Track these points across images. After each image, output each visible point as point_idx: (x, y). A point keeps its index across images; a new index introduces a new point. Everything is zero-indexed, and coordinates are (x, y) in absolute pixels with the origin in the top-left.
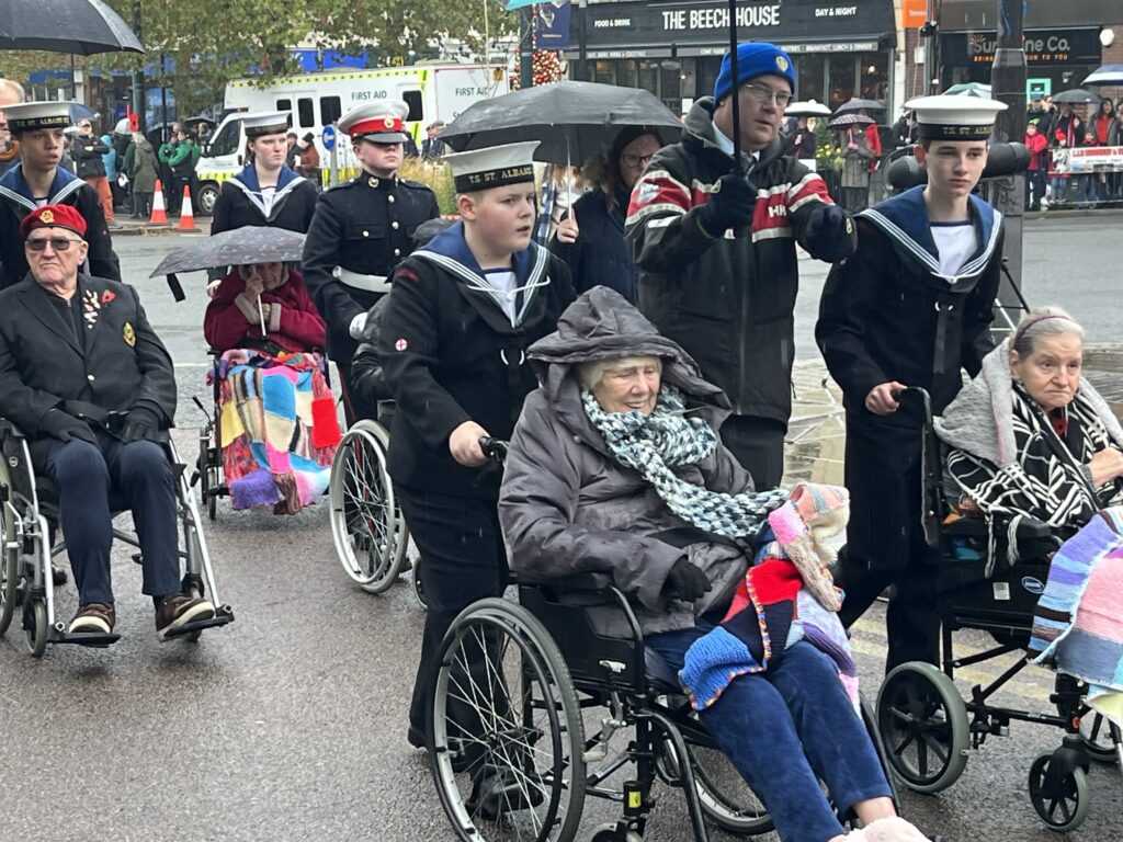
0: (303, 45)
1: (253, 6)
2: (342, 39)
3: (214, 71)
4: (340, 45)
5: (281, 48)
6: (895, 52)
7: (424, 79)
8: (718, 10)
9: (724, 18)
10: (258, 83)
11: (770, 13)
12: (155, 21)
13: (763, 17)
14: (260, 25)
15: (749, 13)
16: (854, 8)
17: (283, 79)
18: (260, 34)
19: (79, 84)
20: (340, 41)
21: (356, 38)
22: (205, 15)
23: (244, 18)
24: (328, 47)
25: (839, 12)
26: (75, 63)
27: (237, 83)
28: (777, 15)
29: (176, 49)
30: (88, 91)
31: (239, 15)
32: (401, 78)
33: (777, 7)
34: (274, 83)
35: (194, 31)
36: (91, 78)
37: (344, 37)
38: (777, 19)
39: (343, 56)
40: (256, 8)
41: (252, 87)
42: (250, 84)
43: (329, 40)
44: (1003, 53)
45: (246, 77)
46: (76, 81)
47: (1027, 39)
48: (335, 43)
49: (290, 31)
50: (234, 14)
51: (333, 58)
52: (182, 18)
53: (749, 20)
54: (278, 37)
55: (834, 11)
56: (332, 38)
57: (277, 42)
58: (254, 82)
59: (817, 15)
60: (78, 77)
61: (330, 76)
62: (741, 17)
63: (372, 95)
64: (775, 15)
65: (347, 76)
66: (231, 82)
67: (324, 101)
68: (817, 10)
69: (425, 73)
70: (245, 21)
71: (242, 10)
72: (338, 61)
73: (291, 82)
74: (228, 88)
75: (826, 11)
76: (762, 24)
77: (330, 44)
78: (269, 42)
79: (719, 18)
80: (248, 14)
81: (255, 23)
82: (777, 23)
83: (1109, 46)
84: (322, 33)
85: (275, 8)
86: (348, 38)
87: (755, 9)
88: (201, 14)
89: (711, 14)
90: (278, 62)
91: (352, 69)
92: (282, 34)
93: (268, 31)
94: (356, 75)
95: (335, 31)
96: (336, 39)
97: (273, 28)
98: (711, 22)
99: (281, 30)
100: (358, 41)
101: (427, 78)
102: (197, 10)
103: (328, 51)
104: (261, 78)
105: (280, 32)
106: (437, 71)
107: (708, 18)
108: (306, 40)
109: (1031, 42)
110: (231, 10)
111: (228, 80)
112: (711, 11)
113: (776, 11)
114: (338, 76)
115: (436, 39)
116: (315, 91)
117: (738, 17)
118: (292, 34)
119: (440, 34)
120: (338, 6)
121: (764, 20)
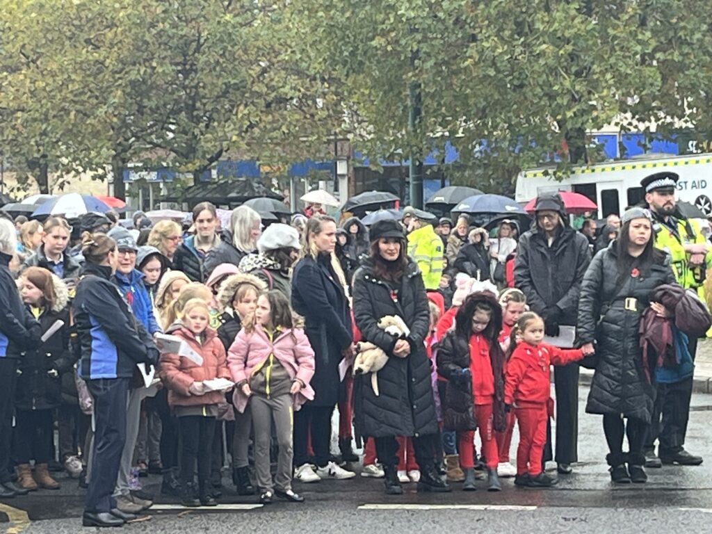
0: (608, 129)
1: (551, 86)
2: (650, 121)
3: (505, 161)
4: (648, 128)
5: (581, 131)
10: (555, 173)
12: (439, 104)
14: (560, 106)
17: (584, 168)
18: (559, 117)
19: (343, 176)
20: (647, 124)
21: (669, 119)
22: (496, 97)
23: (540, 99)
24: (634, 130)
26: (339, 153)
27: (530, 173)
29: (460, 135)
30: (353, 183)
31: (534, 95)
34: (573, 172)
35: (482, 114)
36: (356, 169)
37: (653, 118)
39: (651, 140)
40: (556, 88)
41: (548, 177)
42: (546, 174)
43: (635, 122)
45: (540, 166)
46: (339, 172)
48: (642, 126)
49: (595, 114)
50: (529, 95)
51: (640, 144)
54: (580, 120)
56: (639, 120)
57: (579, 125)
58: (551, 171)
60: (342, 168)
63: (689, 185)
66: (523, 173)
67: (630, 191)
70: (542, 103)
71: (538, 90)
72: (645, 146)
74: (520, 179)
77: (636, 127)
78: (569, 126)
80: (546, 95)
81: (553, 106)
84: (629, 115)
85: (577, 88)
86: (657, 119)
88: (492, 95)
90: (578, 148)
91: (665, 156)
92: (585, 118)
93: (570, 114)
94: (671, 162)
95: (642, 112)
96: (644, 121)
97: (575, 110)
99: (583, 112)
100: (672, 124)
102: (487, 91)
103: (633, 135)
104: (559, 167)
105: (582, 115)
108: (613, 123)
110: (526, 90)
111: (520, 170)
116: (621, 181)
118: (597, 117)
120: (652, 85)
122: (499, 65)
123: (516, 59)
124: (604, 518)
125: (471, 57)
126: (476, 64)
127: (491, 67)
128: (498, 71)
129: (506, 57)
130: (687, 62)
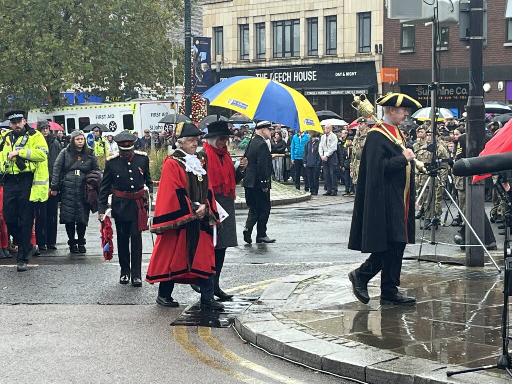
0: (69, 91)
1: (43, 71)
2: (89, 88)
3: (23, 105)
4: (88, 91)
5: (57, 92)
6: (377, 95)
7: (135, 109)
8: (285, 73)
9: (288, 77)
10: (46, 111)
11: (312, 75)
13: (309, 77)
14: (47, 80)
15: (301, 75)
16: (356, 73)
17: (59, 109)
18: (47, 85)
20: (87, 89)
21: (97, 87)
22: (18, 75)
23: (38, 77)
24: (81, 92)
25: (348, 74)
27: (34, 111)
28: (316, 76)
31: (36, 75)
32: (123, 108)
33: (316, 72)
34: (54, 111)
35: (12, 83)
37: (90, 87)
38: (315, 78)
39: (89, 96)
40: (45, 72)
41: (43, 113)
42: (41, 111)
43: (82, 88)
44: (472, 99)
45: (39, 107)
47: (445, 89)
48: (85, 90)
49: (64, 84)
50: (33, 75)
51: (84, 98)
52: (6, 77)
53: (301, 79)
54: (57, 87)
55: (345, 74)
56: (84, 87)
57: (56, 89)
58: (44, 110)
59: (336, 76)
61: (84, 107)
62: (297, 77)
63: (107, 117)
64: (314, 76)
65: (93, 107)
66: (31, 111)
67: (80, 119)
68: (337, 73)
69: (135, 105)
70: (39, 79)
71: (37, 73)
72: (86, 99)
73: (63, 110)
74: (30, 113)
75: (341, 74)
76: (308, 80)
77: (82, 90)
78: (52, 89)
79: (286, 77)
80: (41, 75)
81: (44, 80)
82: (316, 80)
83: (488, 92)
84: (79, 85)
85: (55, 72)
86: (92, 87)
87: (304, 73)
88: (16, 75)
89: (281, 76)
90: (56, 100)
91: (96, 104)
92: (59, 86)
93: (52, 84)
94: (98, 106)
95: (85, 83)
97: (54, 82)
98: (281, 79)
99: (58, 83)
100: (99, 89)
101: (136, 108)
102: (13, 73)
103: (81, 94)
104: (48, 109)
105: (58, 85)
106: (141, 104)
107: (280, 77)
108: (72, 88)
109: (448, 90)
110: (32, 72)
111: (30, 110)
112: (281, 74)
113: (315, 74)
114: (89, 107)
115: (138, 88)
116: (76, 115)
117: (295, 77)
118: (65, 86)
119: (141, 85)
120: (89, 71)
121: (309, 78)
122: (19, 61)
123: (27, 58)
124: (69, 269)
125: (5, 57)
126: (8, 60)
127: (15, 62)
128: (19, 64)
129: (22, 58)
130: (105, 61)
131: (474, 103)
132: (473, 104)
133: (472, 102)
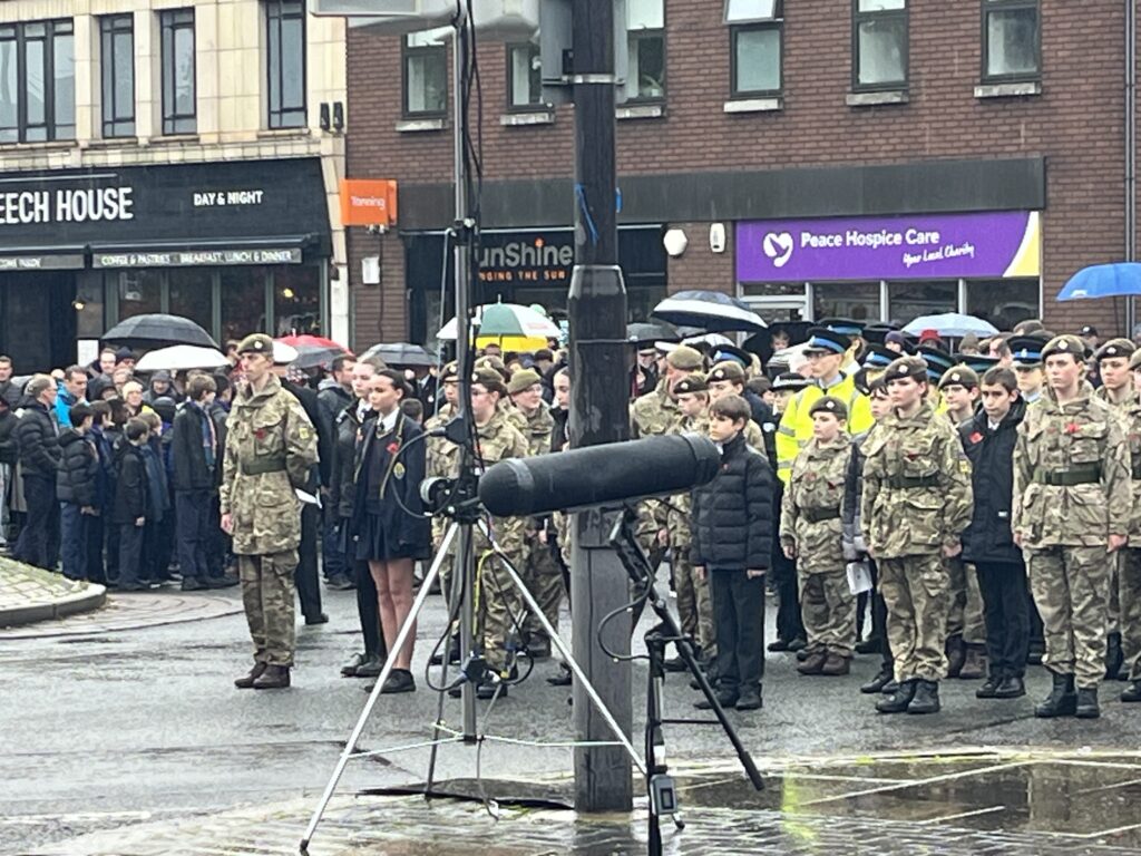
6: (330, 265)
8: (26, 195)
9: (38, 207)
11: (117, 201)
13: (106, 206)
15: (80, 199)
16: (259, 193)
25: (234, 198)
28: (129, 203)
33: (128, 190)
38: (128, 209)
44: (586, 272)
47: (545, 245)
53: (80, 212)
55: (225, 197)
59: (197, 203)
62: (67, 206)
64: (125, 203)
68: (197, 196)
75: (212, 196)
76: (103, 217)
79: (29, 207)
82: (130, 216)
83: (678, 257)
87: (91, 192)
89: (15, 202)
98: (15, 214)
107: (10, 207)
109: (553, 249)
112: (15, 196)
113: (127, 197)
117: (60, 205)
121: (106, 211)
131: (590, 285)
132: (587, 290)
133: (584, 284)
